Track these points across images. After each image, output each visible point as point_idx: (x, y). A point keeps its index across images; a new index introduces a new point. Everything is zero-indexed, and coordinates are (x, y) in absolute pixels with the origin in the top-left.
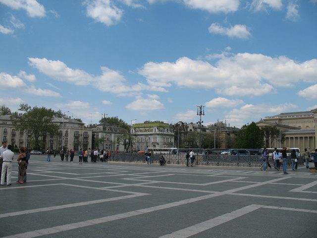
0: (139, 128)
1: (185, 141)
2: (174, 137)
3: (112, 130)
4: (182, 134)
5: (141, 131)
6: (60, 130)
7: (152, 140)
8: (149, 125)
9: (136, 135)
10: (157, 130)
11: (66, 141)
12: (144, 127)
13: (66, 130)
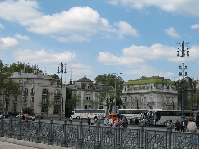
0: (133, 85)
1: (193, 101)
2: (177, 96)
3: (93, 88)
4: (189, 93)
5: (135, 89)
6: (26, 87)
7: (148, 100)
8: (145, 81)
9: (129, 94)
10: (153, 87)
11: (32, 102)
12: (139, 84)
13: (32, 87)
